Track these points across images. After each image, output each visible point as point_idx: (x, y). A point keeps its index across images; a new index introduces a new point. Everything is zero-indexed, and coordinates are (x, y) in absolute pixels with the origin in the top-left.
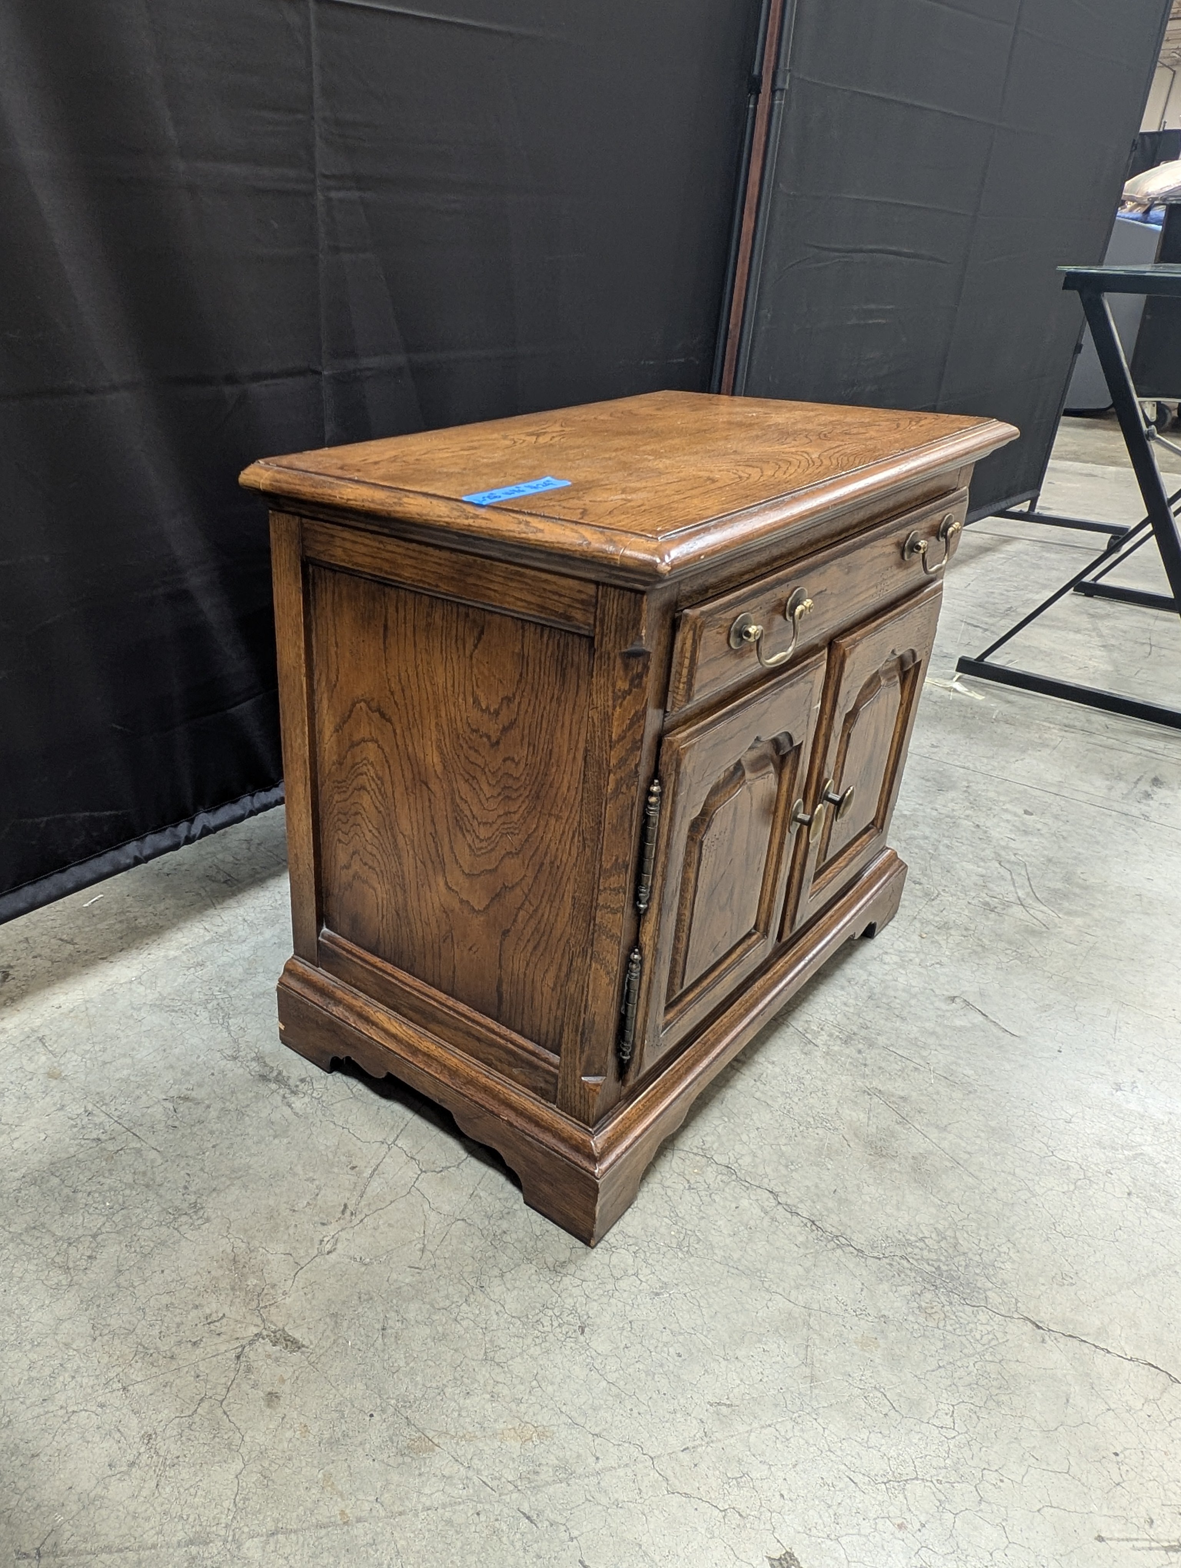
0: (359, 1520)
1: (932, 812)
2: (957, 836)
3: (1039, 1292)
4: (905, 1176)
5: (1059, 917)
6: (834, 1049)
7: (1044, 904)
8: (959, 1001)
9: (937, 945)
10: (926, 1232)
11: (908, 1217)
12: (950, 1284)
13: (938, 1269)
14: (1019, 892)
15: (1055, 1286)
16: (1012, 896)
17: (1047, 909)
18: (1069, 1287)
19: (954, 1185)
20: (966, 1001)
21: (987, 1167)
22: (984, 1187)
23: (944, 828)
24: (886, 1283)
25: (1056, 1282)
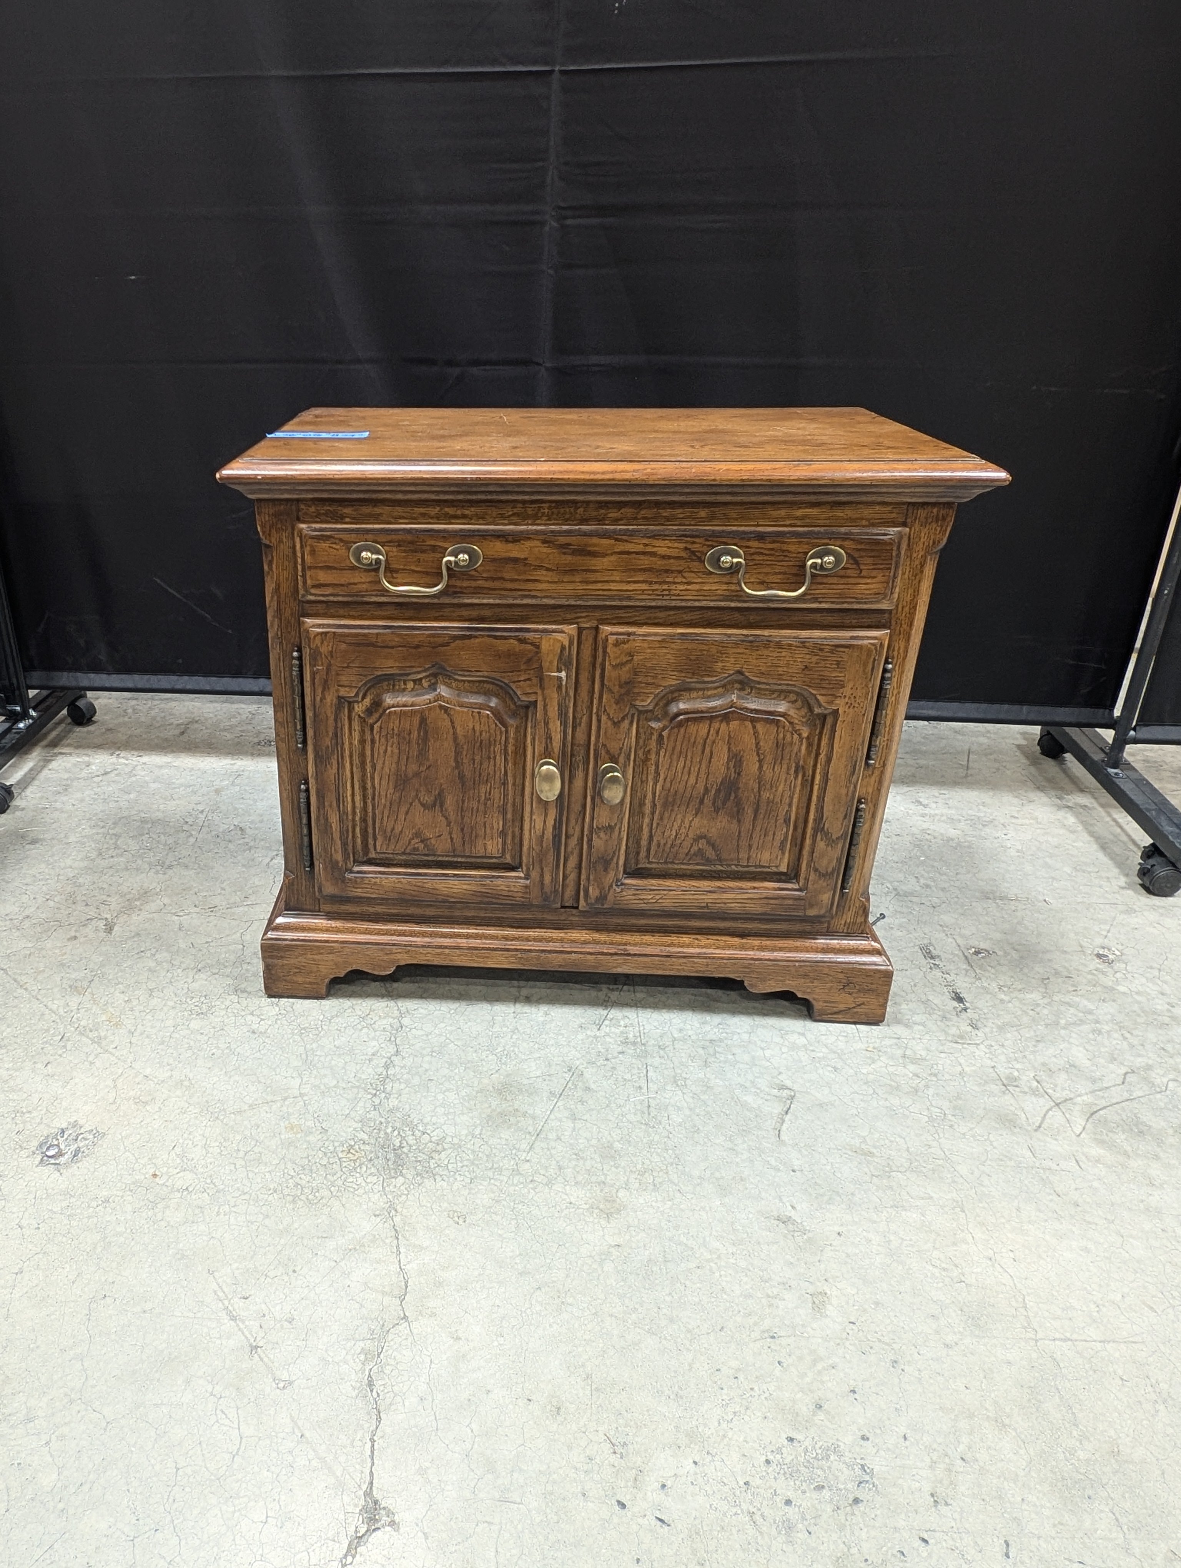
0: (26, 989)
1: (1160, 1005)
2: (1135, 1032)
3: (429, 1205)
4: (489, 1110)
5: (1079, 1135)
6: (608, 1039)
7: (1090, 1120)
8: (786, 1093)
9: (869, 1061)
10: (435, 1133)
11: (442, 1121)
12: (391, 1156)
13: (401, 1147)
14: (1085, 1098)
15: (445, 1213)
16: (1066, 1094)
17: (1083, 1124)
18: (451, 1222)
19: (508, 1137)
20: (793, 1097)
21: (553, 1152)
22: (525, 1154)
23: (1139, 1020)
24: (360, 1125)
25: (451, 1213)
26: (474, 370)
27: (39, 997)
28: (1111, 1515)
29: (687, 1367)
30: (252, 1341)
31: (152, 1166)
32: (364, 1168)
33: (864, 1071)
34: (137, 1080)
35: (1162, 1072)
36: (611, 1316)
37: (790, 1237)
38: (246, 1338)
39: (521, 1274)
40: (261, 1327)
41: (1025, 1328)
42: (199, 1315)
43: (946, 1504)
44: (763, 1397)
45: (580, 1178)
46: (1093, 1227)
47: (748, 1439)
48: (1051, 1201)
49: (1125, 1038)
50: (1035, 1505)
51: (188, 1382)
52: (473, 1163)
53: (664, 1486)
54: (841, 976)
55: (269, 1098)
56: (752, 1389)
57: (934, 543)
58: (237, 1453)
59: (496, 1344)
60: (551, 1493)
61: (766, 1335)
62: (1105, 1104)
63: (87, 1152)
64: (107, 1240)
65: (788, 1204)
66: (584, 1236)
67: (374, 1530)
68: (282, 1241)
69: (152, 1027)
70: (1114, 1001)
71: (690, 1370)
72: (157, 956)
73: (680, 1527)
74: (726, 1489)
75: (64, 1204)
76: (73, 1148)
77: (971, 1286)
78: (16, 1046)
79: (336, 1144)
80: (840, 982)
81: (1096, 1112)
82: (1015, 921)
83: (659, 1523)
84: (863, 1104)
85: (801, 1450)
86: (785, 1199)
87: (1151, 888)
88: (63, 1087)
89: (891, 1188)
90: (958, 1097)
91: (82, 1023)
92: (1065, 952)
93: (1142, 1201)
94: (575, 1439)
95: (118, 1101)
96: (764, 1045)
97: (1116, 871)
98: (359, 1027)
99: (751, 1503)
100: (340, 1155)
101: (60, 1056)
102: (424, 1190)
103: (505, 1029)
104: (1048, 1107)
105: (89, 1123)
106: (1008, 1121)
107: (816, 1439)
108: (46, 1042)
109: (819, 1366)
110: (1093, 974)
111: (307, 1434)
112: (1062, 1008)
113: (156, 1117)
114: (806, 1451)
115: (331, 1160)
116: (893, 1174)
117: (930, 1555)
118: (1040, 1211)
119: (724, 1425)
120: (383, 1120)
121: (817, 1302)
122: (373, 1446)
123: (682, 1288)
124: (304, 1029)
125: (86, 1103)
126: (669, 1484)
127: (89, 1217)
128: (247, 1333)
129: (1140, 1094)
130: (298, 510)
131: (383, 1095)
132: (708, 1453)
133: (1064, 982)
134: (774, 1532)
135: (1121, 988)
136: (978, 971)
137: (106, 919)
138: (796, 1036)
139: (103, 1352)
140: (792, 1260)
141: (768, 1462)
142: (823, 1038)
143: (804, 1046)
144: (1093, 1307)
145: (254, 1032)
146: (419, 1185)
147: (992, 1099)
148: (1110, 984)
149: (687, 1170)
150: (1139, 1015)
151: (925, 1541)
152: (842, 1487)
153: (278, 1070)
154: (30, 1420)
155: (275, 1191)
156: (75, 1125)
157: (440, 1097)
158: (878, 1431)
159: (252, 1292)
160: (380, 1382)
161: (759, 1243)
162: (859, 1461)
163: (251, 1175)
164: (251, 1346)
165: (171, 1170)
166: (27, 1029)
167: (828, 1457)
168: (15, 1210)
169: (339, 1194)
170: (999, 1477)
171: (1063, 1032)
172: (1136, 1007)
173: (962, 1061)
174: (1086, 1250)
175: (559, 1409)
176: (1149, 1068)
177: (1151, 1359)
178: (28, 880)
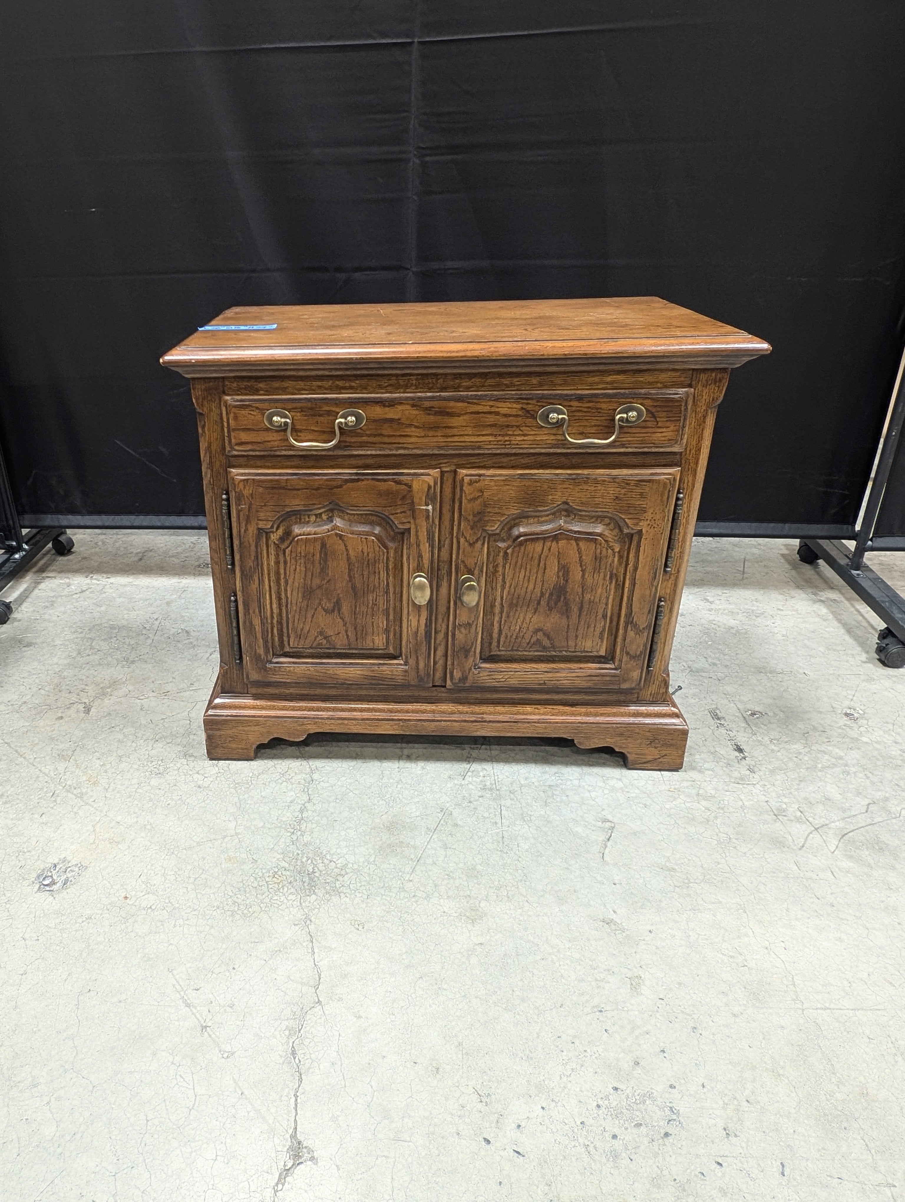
1: (895, 751)
2: (876, 773)
3: (336, 916)
4: (381, 843)
5: (834, 852)
6: (471, 786)
7: (842, 841)
8: (608, 825)
9: (672, 799)
10: (339, 861)
11: (345, 851)
12: (306, 879)
13: (313, 872)
14: (837, 823)
15: (349, 922)
16: (823, 821)
17: (837, 844)
18: (353, 929)
19: (395, 863)
20: (613, 828)
21: (430, 873)
22: (408, 876)
23: (879, 763)
24: (282, 856)
25: (353, 922)
26: (357, 275)
27: (35, 764)
28: (863, 1142)
29: (535, 1036)
30: (202, 1022)
31: (124, 890)
32: (286, 889)
33: (668, 807)
34: (111, 825)
35: (896, 803)
36: (476, 997)
37: (613, 934)
38: (198, 1020)
39: (407, 967)
40: (209, 1011)
41: (794, 1000)
42: (162, 1003)
43: (736, 1136)
44: (594, 1057)
45: (450, 893)
46: (845, 922)
47: (583, 1089)
48: (813, 903)
49: (868, 778)
50: (804, 1135)
51: (154, 1054)
52: (369, 883)
53: (519, 1126)
54: (648, 734)
55: (212, 837)
56: (585, 1051)
57: (713, 400)
58: (193, 1108)
59: (389, 1020)
60: (433, 1134)
61: (596, 1010)
62: (852, 828)
63: (73, 880)
64: (91, 948)
65: (610, 910)
66: (455, 937)
67: (298, 1164)
68: (224, 946)
69: (122, 785)
70: (859, 749)
71: (538, 1037)
72: (125, 730)
73: (532, 1157)
74: (567, 1127)
75: (58, 921)
76: (63, 878)
77: (752, 969)
78: (18, 801)
79: (264, 871)
80: (648, 739)
81: (846, 834)
82: (782, 689)
83: (516, 1154)
84: (667, 832)
85: (623, 1097)
86: (608, 906)
87: (886, 662)
88: (55, 832)
89: (689, 895)
90: (740, 825)
91: (68, 783)
92: (821, 712)
93: (883, 902)
94: (451, 1091)
95: (97, 841)
96: (590, 788)
97: (859, 649)
98: (280, 781)
99: (586, 1138)
100: (267, 879)
101: (52, 808)
102: (332, 904)
103: (391, 781)
104: (809, 831)
105: (75, 859)
106: (779, 843)
107: (635, 1087)
108: (41, 798)
109: (637, 1032)
110: (843, 729)
111: (246, 1092)
112: (819, 755)
113: (126, 853)
114: (628, 1097)
115: (261, 884)
116: (691, 885)
117: (724, 1175)
118: (803, 910)
119: (564, 1079)
120: (299, 852)
121: (634, 984)
122: (296, 1100)
123: (531, 975)
124: (238, 783)
125: (72, 843)
126: (523, 1124)
127: (76, 931)
128: (198, 1016)
129: (880, 819)
130: (224, 386)
131: (299, 833)
132: (552, 1101)
133: (820, 735)
134: (604, 1159)
135: (864, 739)
136: (754, 728)
137: (85, 703)
138: (615, 781)
139: (89, 1033)
140: (614, 953)
141: (598, 1106)
142: (636, 781)
143: (621, 788)
144: (846, 983)
145: (199, 787)
146: (328, 901)
147: (766, 826)
148: (856, 736)
149: (533, 885)
150: (878, 759)
151: (719, 1164)
152: (656, 1124)
153: (218, 816)
154: (35, 1086)
155: (218, 908)
156: (64, 860)
157: (343, 833)
158: (683, 1081)
159: (202, 985)
160: (301, 1052)
161: (589, 940)
162: (668, 1104)
163: (199, 896)
164: (202, 1026)
165: (138, 893)
166: (27, 788)
167: (644, 1102)
168: (20, 926)
169: (267, 909)
170: (776, 1114)
171: (820, 774)
172: (876, 753)
173: (743, 798)
174: (840, 940)
175: (438, 1069)
176: (886, 799)
177: (891, 1022)
178: (25, 675)
